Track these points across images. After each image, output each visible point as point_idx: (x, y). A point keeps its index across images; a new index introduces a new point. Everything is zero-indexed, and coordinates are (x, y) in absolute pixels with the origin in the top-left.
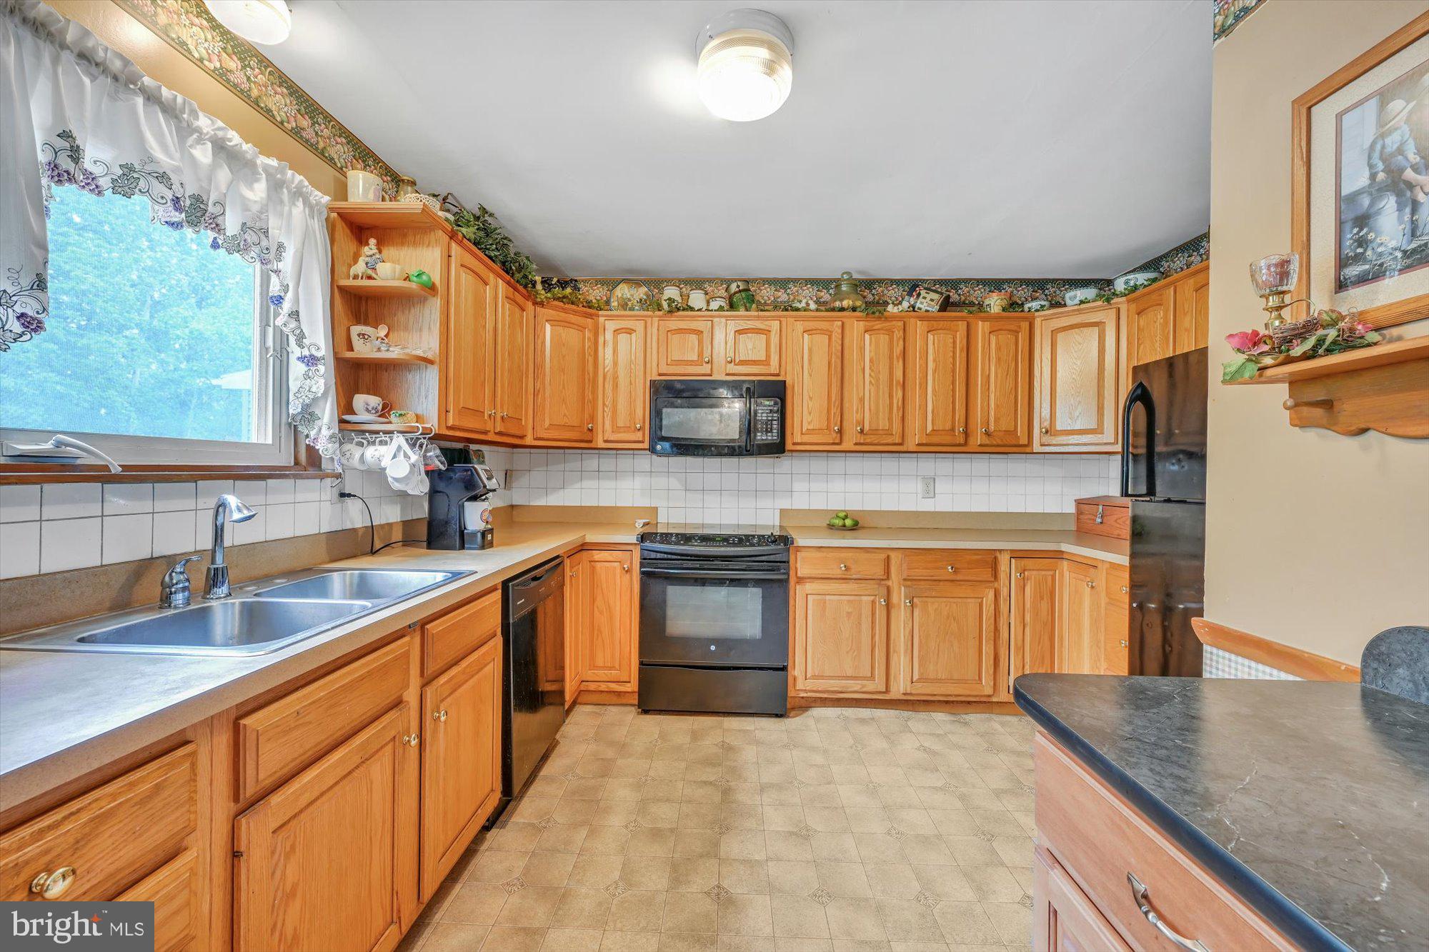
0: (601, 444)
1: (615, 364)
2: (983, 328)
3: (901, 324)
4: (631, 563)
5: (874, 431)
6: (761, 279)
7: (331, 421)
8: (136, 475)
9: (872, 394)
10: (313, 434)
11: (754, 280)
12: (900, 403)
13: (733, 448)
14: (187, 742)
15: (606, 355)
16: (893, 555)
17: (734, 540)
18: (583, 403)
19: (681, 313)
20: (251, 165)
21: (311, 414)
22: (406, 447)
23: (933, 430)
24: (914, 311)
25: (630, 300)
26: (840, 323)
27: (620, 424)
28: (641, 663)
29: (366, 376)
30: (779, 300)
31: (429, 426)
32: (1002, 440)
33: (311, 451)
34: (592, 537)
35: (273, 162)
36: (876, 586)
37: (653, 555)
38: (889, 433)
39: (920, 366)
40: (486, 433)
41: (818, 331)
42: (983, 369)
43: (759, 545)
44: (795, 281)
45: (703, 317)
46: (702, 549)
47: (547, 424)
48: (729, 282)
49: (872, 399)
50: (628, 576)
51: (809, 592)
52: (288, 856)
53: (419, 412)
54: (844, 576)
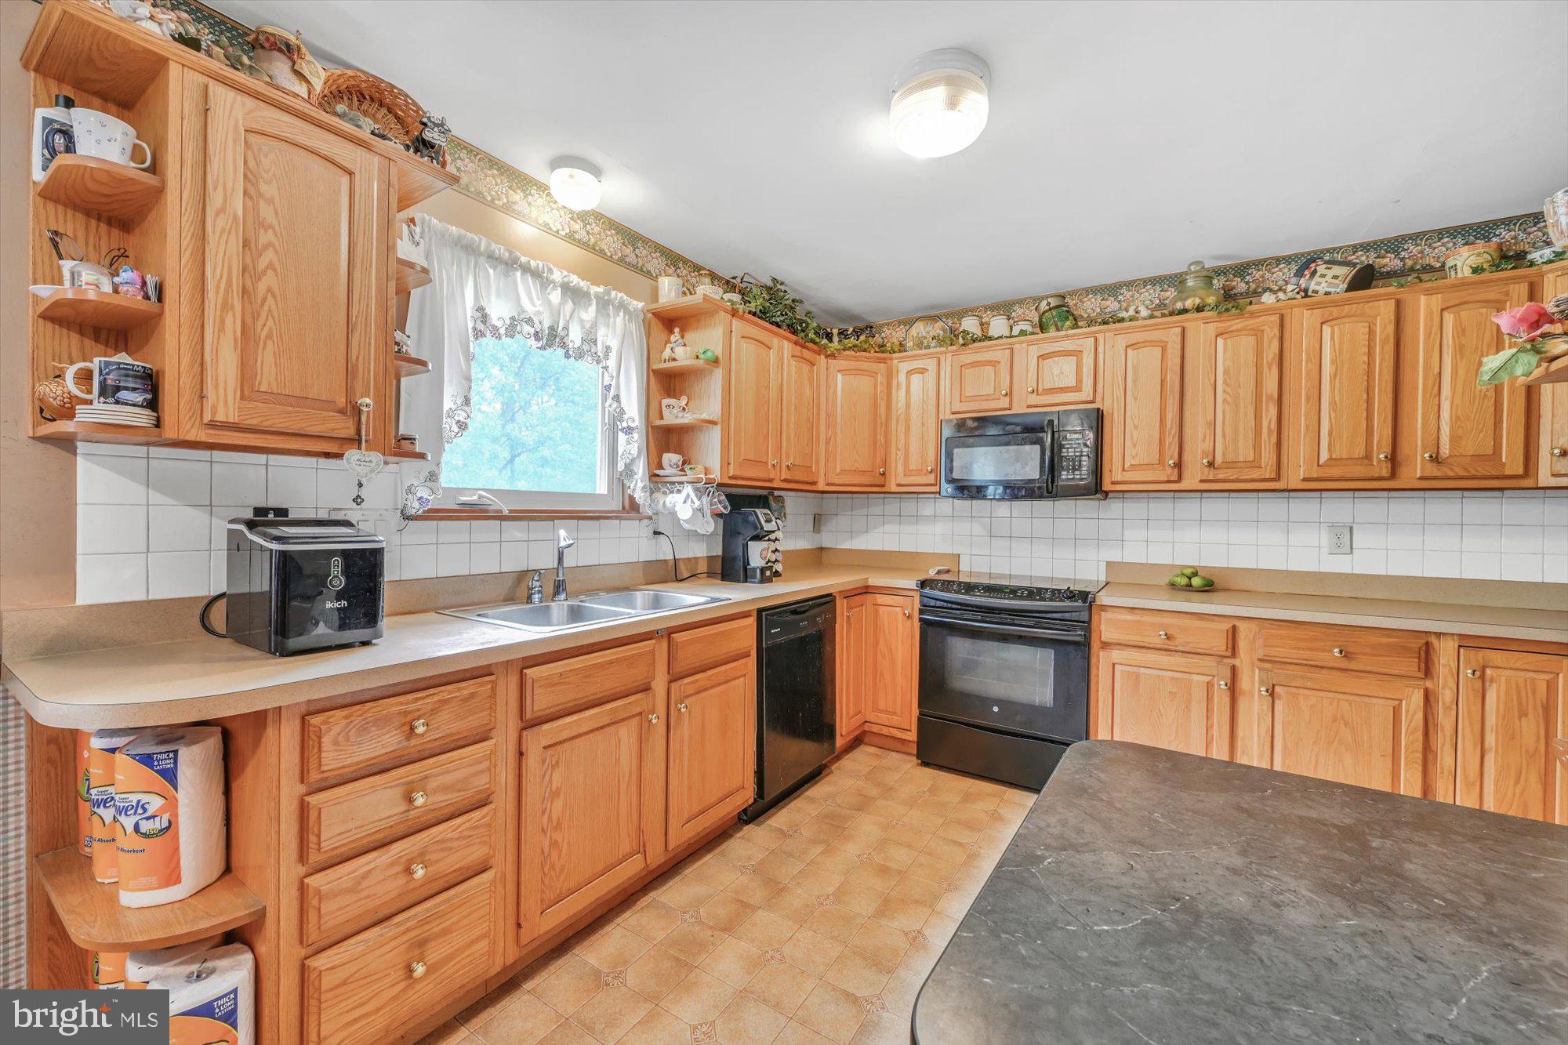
0: (894, 489)
1: (908, 406)
2: (1428, 305)
3: (1276, 319)
4: (913, 609)
5: (1231, 464)
6: (1083, 289)
7: (643, 476)
8: (517, 516)
9: (1227, 417)
10: (632, 486)
11: (1072, 293)
12: (1274, 425)
13: (1032, 489)
14: (492, 674)
15: (900, 397)
16: (1242, 626)
17: (1022, 593)
18: (875, 450)
19: (976, 344)
20: (587, 295)
21: (632, 471)
22: (693, 495)
23: (1331, 459)
24: (1306, 296)
25: (925, 338)
26: (1178, 330)
27: (912, 467)
28: (921, 714)
29: (674, 439)
30: (1107, 310)
31: (712, 476)
32: (1466, 469)
33: (632, 498)
34: (875, 580)
35: (601, 289)
36: (1215, 664)
37: (933, 603)
38: (1255, 464)
39: (1308, 372)
40: (771, 480)
41: (1148, 344)
42: (1427, 366)
43: (1051, 600)
44: (1129, 284)
45: (1001, 345)
46: (983, 599)
47: (838, 471)
48: (1037, 300)
49: (1227, 422)
50: (909, 622)
51: (1117, 661)
52: (553, 767)
53: (707, 465)
54: (1165, 647)
